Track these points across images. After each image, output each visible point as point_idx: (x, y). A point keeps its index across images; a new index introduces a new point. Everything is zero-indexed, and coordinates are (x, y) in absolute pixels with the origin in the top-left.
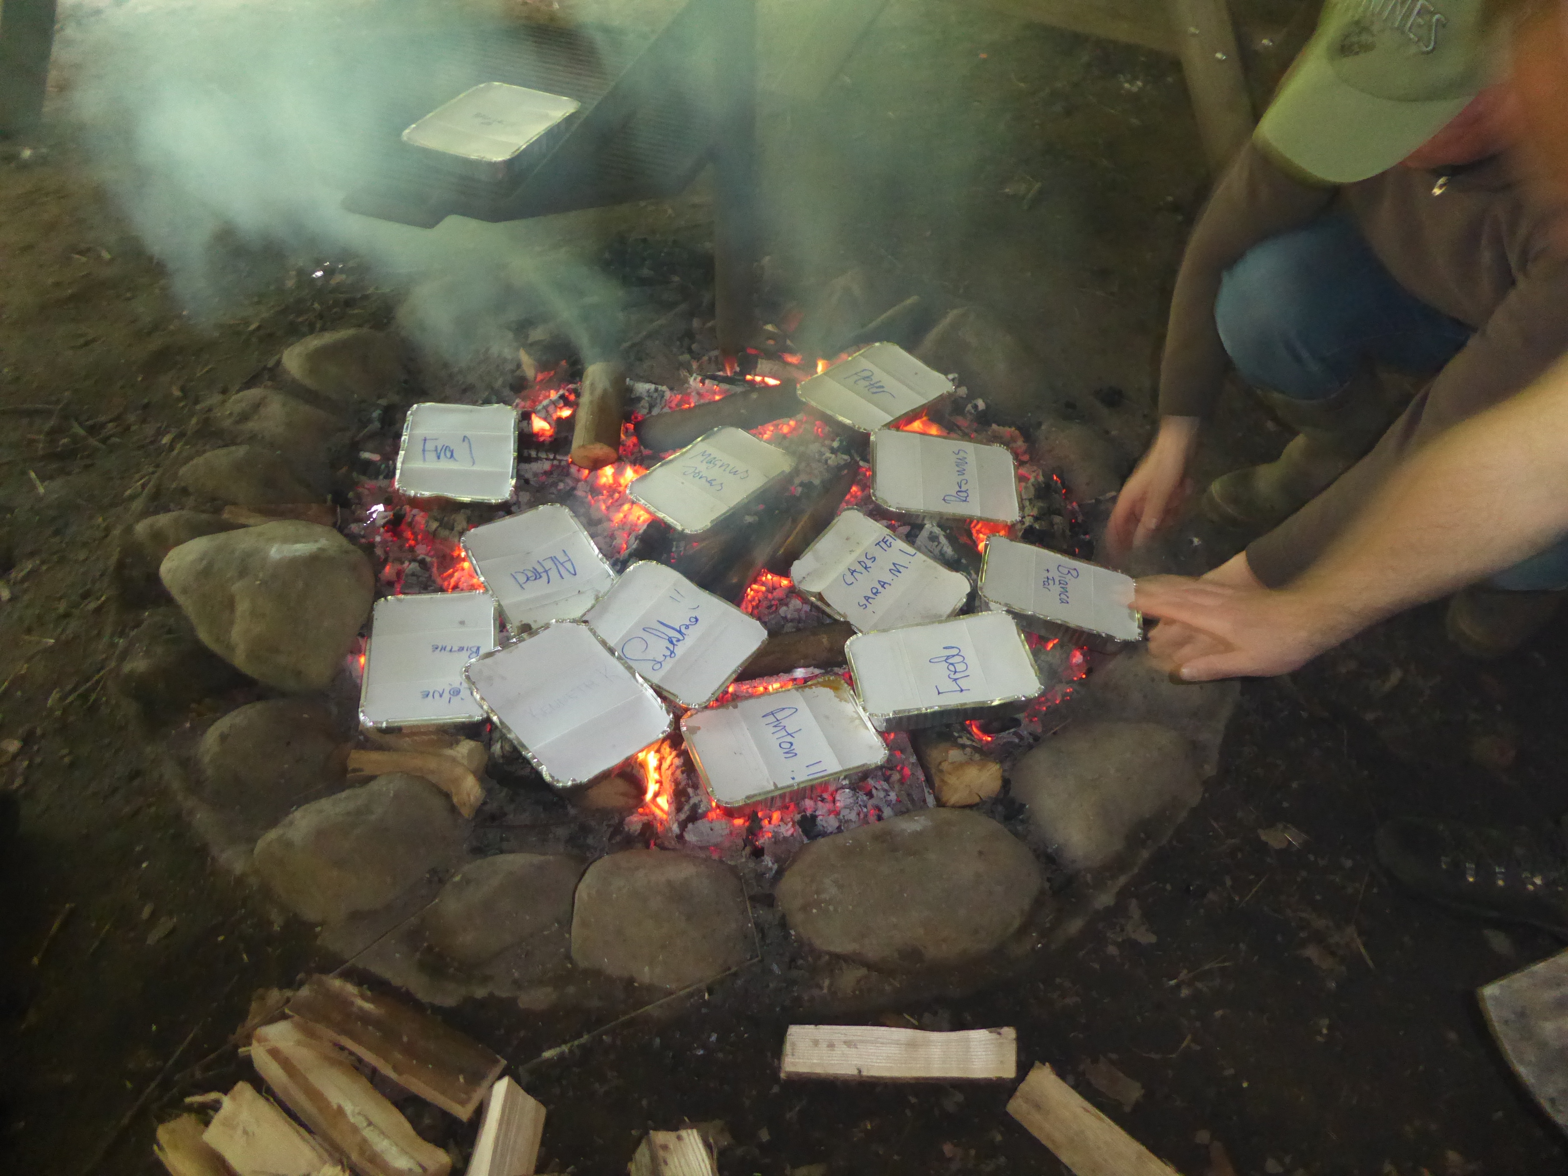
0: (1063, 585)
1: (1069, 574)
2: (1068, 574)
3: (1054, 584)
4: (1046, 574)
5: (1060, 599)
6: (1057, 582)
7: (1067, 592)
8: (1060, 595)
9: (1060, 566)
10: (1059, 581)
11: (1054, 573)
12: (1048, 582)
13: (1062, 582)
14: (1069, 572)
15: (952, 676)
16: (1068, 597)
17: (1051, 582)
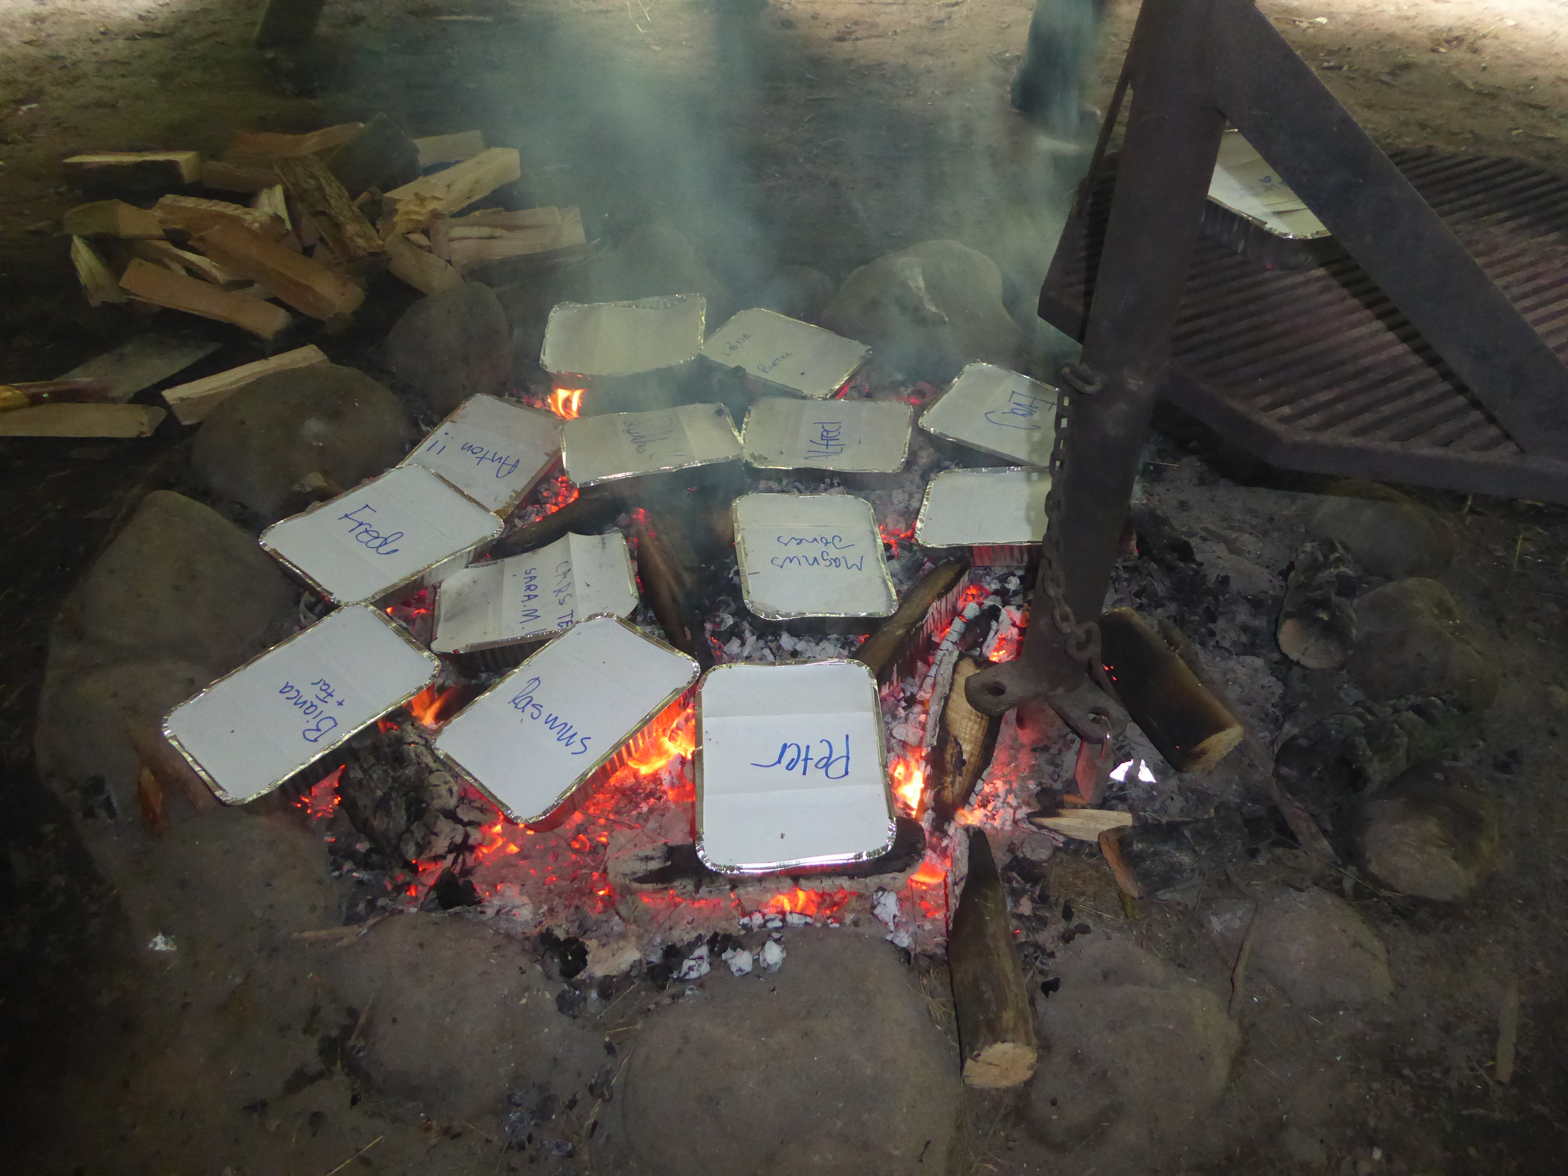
0: (308, 708)
1: (315, 728)
2: (317, 726)
3: (317, 697)
4: (337, 697)
5: (292, 687)
6: (317, 702)
7: (296, 704)
8: (298, 691)
9: (336, 725)
10: (316, 707)
11: (330, 708)
12: (325, 690)
13: (313, 708)
14: (318, 730)
15: (368, 527)
16: (288, 698)
17: (323, 695)
